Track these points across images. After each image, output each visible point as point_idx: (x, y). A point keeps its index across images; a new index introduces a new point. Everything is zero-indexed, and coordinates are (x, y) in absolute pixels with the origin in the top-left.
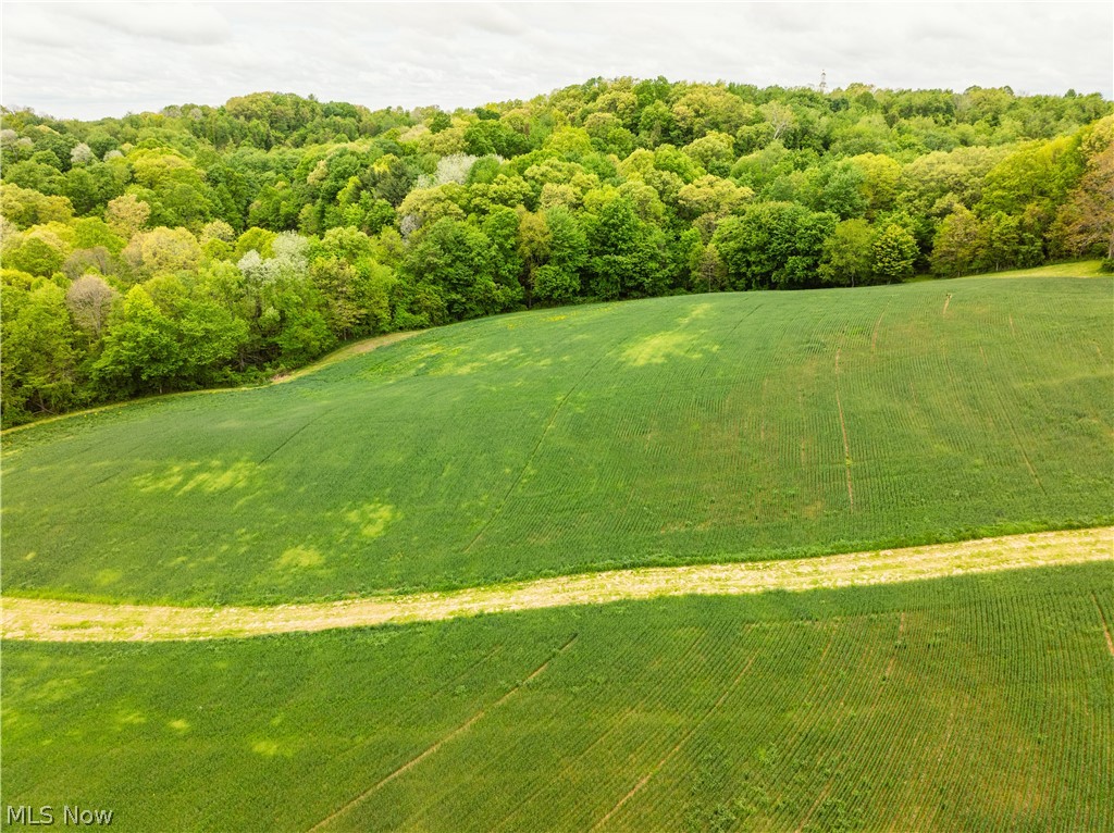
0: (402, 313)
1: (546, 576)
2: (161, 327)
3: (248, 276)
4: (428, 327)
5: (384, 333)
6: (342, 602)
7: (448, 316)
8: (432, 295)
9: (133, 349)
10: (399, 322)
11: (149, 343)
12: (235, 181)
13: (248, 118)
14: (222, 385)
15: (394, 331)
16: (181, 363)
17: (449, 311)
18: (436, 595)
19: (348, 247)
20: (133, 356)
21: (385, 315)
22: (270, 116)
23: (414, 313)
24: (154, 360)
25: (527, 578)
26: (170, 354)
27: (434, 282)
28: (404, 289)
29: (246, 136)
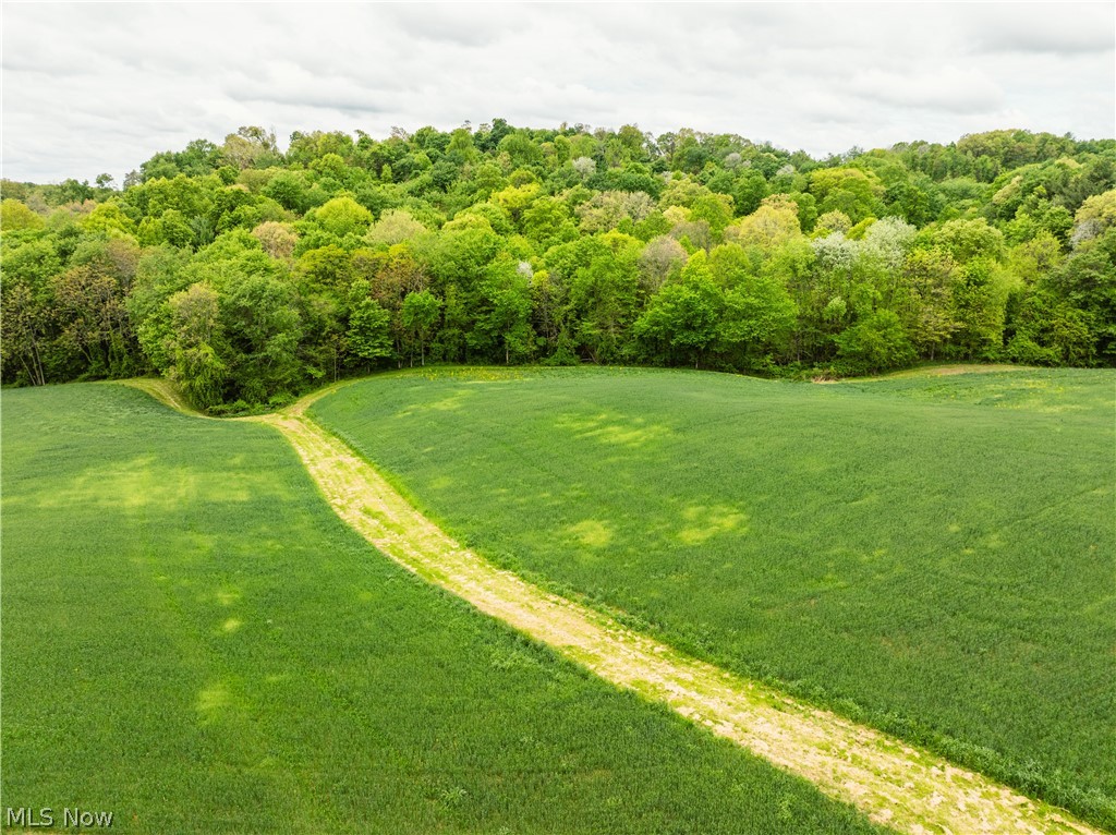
0: (1024, 341)
1: (841, 711)
2: (707, 295)
3: (821, 257)
4: (1058, 365)
5: (987, 361)
6: (557, 598)
7: (1094, 357)
8: (1074, 323)
9: (673, 310)
10: (1013, 350)
11: (688, 306)
12: (916, 200)
13: (978, 155)
14: (758, 373)
15: (1003, 361)
16: (713, 336)
17: (1099, 352)
18: (660, 648)
19: (965, 242)
20: (668, 318)
21: (995, 337)
22: (1006, 153)
23: (1042, 344)
24: (688, 327)
25: (803, 695)
26: (705, 323)
27: (1084, 305)
28: (1035, 309)
29: (969, 172)
